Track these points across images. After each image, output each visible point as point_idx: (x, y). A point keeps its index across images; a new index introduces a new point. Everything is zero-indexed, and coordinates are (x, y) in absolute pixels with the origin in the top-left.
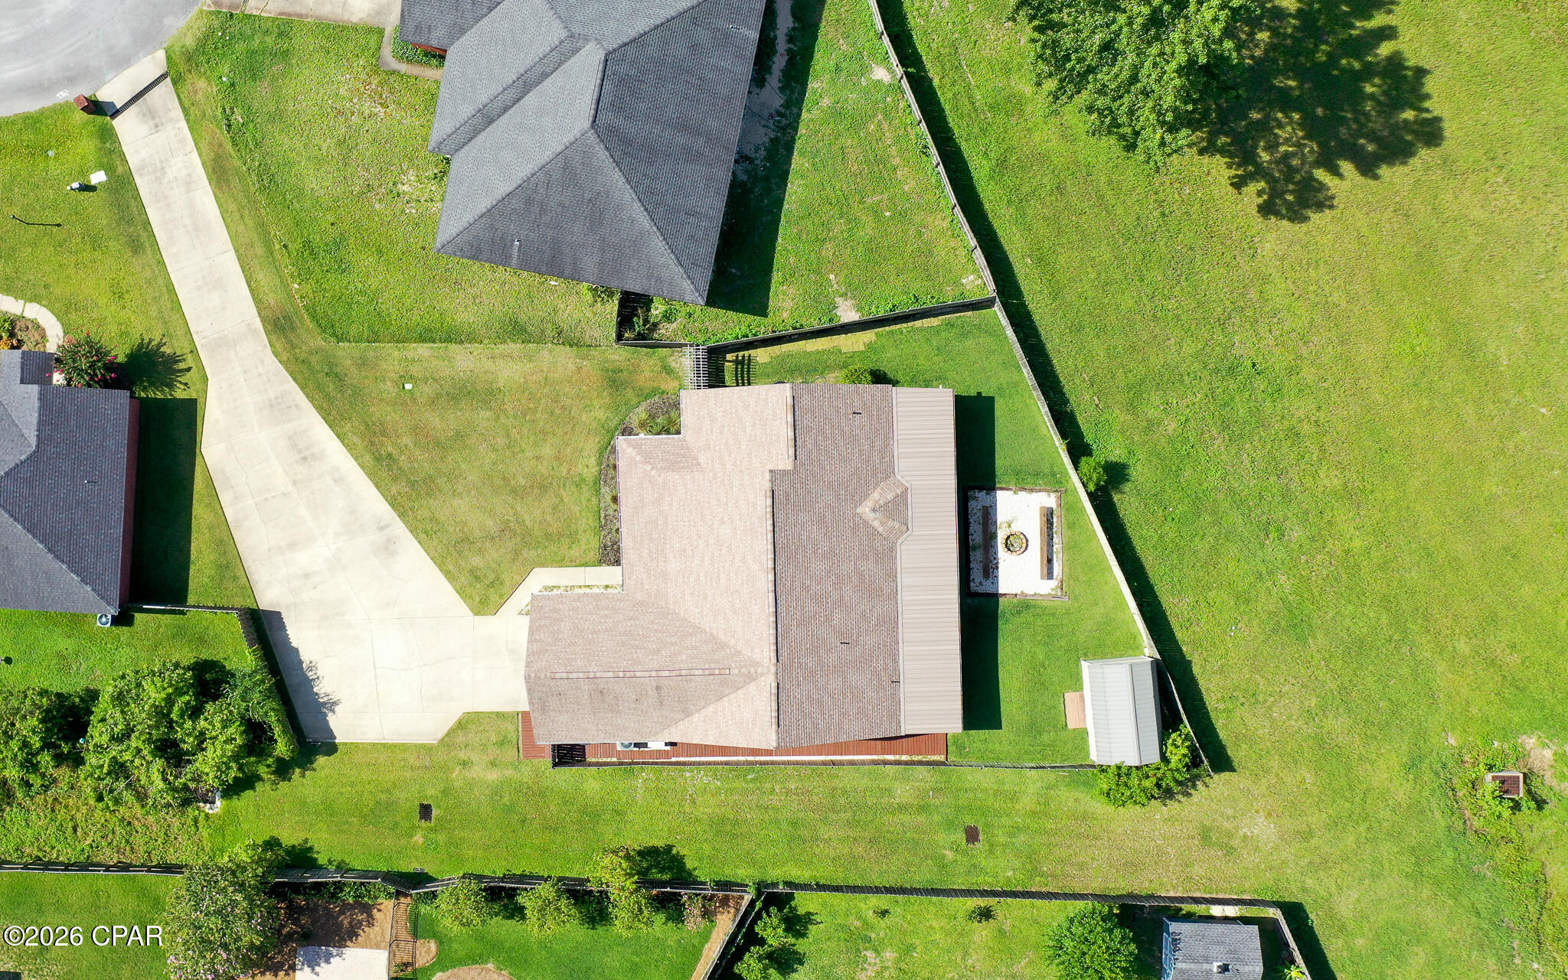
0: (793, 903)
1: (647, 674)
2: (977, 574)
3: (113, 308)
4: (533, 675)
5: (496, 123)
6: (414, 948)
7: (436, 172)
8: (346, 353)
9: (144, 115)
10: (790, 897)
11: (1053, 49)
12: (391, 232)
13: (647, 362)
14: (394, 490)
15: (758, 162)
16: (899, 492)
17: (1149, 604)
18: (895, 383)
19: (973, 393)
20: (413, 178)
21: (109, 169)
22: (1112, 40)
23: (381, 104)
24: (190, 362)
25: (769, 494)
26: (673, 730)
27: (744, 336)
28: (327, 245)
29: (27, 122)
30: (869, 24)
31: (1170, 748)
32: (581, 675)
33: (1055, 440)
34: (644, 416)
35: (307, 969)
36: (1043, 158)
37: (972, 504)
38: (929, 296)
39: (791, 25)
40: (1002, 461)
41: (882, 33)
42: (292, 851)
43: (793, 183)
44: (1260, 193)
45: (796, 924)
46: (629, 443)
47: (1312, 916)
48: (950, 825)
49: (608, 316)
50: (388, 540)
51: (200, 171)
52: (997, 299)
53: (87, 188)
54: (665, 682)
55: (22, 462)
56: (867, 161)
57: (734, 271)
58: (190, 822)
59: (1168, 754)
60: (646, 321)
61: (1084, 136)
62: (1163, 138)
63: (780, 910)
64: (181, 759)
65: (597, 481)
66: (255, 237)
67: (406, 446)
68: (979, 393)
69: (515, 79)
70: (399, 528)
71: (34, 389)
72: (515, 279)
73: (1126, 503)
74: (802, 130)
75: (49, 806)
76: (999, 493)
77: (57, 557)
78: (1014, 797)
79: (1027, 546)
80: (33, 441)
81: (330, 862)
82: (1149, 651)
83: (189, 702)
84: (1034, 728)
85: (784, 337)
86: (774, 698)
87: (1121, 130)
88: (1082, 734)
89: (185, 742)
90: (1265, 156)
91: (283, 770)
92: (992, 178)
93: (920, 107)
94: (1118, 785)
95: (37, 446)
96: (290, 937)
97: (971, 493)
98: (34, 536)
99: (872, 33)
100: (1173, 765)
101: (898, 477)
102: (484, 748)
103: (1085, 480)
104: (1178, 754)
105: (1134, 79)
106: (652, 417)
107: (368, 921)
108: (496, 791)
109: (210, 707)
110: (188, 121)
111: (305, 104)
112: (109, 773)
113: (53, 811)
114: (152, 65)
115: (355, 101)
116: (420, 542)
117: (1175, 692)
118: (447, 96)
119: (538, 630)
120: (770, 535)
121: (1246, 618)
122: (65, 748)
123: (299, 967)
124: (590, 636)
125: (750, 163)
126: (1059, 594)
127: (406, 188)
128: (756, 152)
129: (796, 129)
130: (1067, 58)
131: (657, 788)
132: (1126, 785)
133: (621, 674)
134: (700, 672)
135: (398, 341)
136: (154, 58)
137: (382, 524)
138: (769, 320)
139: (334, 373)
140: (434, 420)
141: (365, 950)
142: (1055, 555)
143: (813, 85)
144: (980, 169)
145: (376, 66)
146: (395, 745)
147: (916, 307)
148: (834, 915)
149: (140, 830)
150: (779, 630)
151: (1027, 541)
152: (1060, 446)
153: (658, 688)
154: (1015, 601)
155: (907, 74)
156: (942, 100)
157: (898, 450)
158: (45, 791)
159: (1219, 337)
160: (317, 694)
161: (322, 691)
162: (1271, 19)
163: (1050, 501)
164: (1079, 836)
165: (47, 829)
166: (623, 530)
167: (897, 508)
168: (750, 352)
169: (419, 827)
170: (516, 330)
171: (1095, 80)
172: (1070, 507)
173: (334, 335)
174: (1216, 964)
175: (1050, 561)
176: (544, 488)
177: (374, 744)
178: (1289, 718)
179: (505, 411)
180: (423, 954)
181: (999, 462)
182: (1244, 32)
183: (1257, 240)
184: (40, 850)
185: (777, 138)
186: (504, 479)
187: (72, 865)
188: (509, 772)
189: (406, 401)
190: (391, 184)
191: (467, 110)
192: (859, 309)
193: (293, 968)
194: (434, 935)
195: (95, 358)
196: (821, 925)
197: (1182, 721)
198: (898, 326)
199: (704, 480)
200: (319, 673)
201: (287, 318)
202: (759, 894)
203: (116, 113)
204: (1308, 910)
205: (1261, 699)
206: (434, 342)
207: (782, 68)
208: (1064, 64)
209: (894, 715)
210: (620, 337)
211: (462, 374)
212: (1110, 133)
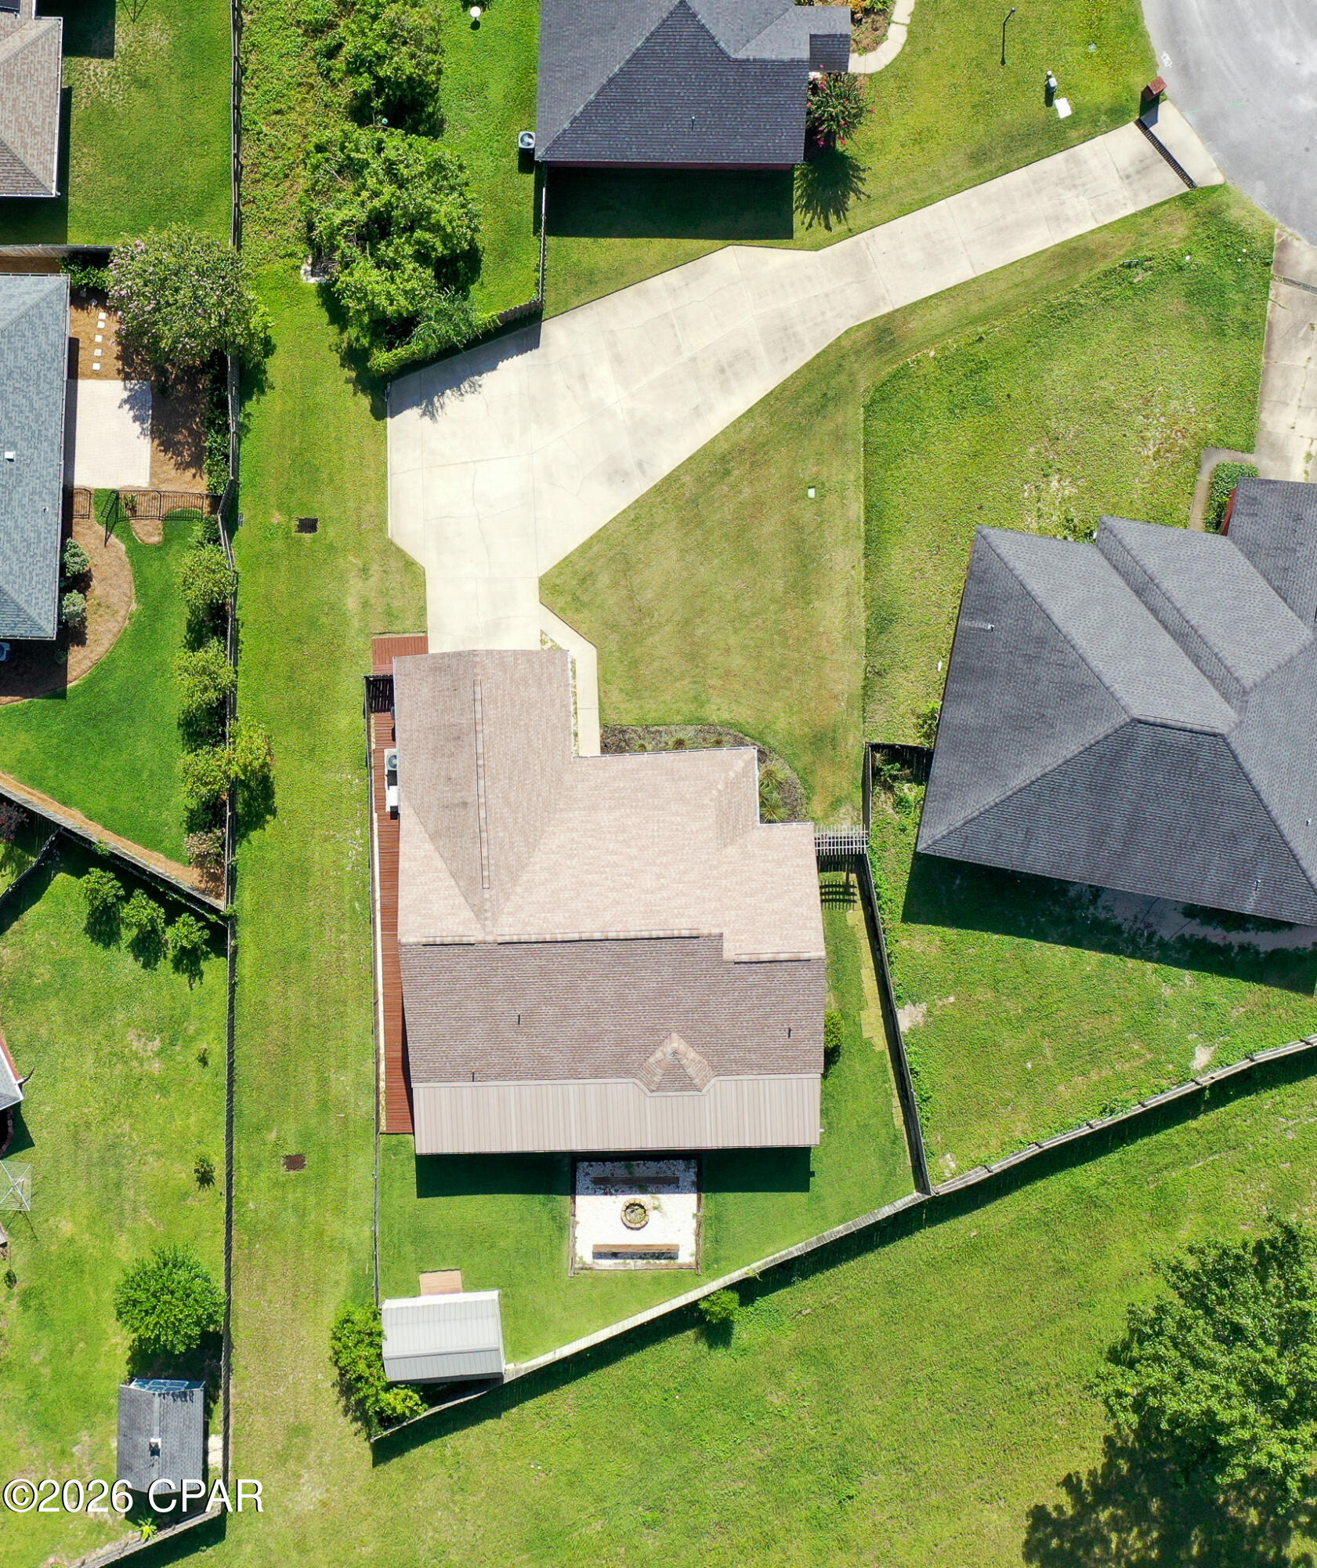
0: (212, 956)
1: (481, 792)
2: (598, 1170)
3: (902, 133)
4: (478, 659)
5: (1137, 600)
6: (152, 518)
7: (1075, 520)
8: (852, 416)
9: (1142, 161)
10: (221, 952)
11: (1234, 1269)
12: (1000, 467)
13: (845, 778)
14: (687, 479)
15: (1091, 910)
16: (697, 1081)
17: (566, 1370)
18: (824, 1076)
19: (813, 1167)
20: (1067, 492)
21: (1073, 121)
22: (1246, 1337)
23: (1158, 451)
24: (838, 229)
25: (695, 933)
26: (414, 819)
27: (878, 894)
28: (983, 390)
29: (1131, 17)
30: (1263, 1043)
31: (403, 1393)
32: (479, 716)
33: (759, 1263)
34: (780, 776)
35: (126, 394)
36: (1099, 1250)
37: (681, 1164)
38: (929, 1115)
39: (1262, 949)
40: (734, 1202)
41: (1252, 1060)
42: (259, 370)
43: (1066, 952)
44: (1059, 1508)
45: (189, 961)
46: (749, 763)
47: (210, 1551)
48: (306, 1137)
49: (900, 732)
50: (627, 474)
51: (1073, 232)
52: (927, 1197)
53: (1050, 95)
54: (472, 812)
55: (716, 43)
56: (1093, 1042)
57: (958, 882)
58: (291, 248)
59: (395, 1390)
60: (895, 778)
61: (1127, 1301)
62: (1127, 1395)
63: (206, 942)
64: (365, 240)
65: (700, 721)
66: (990, 303)
67: (740, 492)
68: (813, 1174)
69: (1192, 623)
70: (640, 487)
71: (804, 53)
72: (944, 619)
73: (684, 1346)
74: (1131, 963)
75: (305, 79)
76: (693, 1197)
77: (603, 88)
78: (339, 1211)
79: (632, 1229)
80: (741, 55)
81: (248, 415)
82: (512, 1370)
83: (435, 250)
84: (419, 1235)
85: (879, 943)
86: (457, 940)
87: (1135, 1345)
88: (414, 1291)
89: (387, 246)
90: (1104, 1516)
91: (354, 357)
92: (1075, 1189)
93: (1161, 1106)
94: (359, 1332)
95: (736, 60)
96: (162, 372)
97: (693, 1163)
98: (628, 62)
99: (1252, 1047)
100: (383, 1395)
101: (714, 1080)
102: (384, 593)
103: (712, 1298)
104: (397, 1402)
105: (1198, 1363)
106: (780, 786)
107: (182, 463)
108: (333, 608)
109: (428, 273)
110: (1135, 215)
111: (1157, 358)
112: (349, 157)
113: (300, 85)
114: (1204, 167)
115: (1162, 420)
116: (624, 511)
117: (466, 1399)
118: (1170, 538)
119: (528, 661)
120: (646, 934)
121: (551, 1482)
122: (377, 103)
123: (128, 386)
124: (522, 723)
125: (1090, 901)
126: (576, 1266)
127: (1055, 484)
128: (1104, 908)
129: (1132, 956)
130: (1224, 1284)
131: (342, 796)
132: (358, 1342)
133: (481, 762)
134: (485, 854)
135: (866, 479)
136: (1214, 170)
137: (645, 465)
138: (898, 924)
139: (826, 402)
140: (771, 525)
141: (149, 460)
142: (621, 1261)
143: (1188, 976)
144: (1087, 1175)
145: (1204, 445)
146: (384, 488)
147: (917, 1099)
148: (200, 1003)
149: (280, 189)
150: (535, 946)
151: (638, 1229)
152: (752, 1268)
153: (465, 804)
154: (567, 1214)
155: (1203, 1089)
156: (1170, 1131)
157: (746, 1082)
158: (321, 74)
159: (884, 1457)
160: (443, 394)
161: (446, 400)
162: (1274, 1527)
163: (686, 1256)
164: (296, 1286)
165: (278, 79)
166: (645, 757)
167: (677, 1079)
168: (860, 902)
169: (291, 518)
170: (881, 621)
171: (1197, 1318)
172: (680, 1279)
173: (873, 402)
174: (159, 1441)
175: (615, 1255)
176: (692, 658)
177: (386, 463)
178: (436, 1530)
179: (783, 610)
180: (146, 528)
181: (730, 1197)
182: (1258, 1493)
183: (1002, 1503)
184: (255, 72)
185: (1122, 933)
186: (702, 610)
187: (239, 113)
188: (356, 623)
189: (793, 490)
190: (1059, 466)
191: (1152, 563)
192: (913, 1031)
193: (127, 377)
194: (167, 540)
195: (842, 122)
196: (188, 989)
197: (432, 1405)
198: (893, 1078)
199: (708, 853)
200: (467, 397)
201: (892, 344)
202: (224, 918)
203: (1143, 126)
204: (217, 1546)
205: (458, 1498)
206: (866, 522)
207: (1209, 938)
208: (1215, 1281)
209: (435, 1075)
210: (876, 747)
211: (828, 557)
212: (1132, 1331)
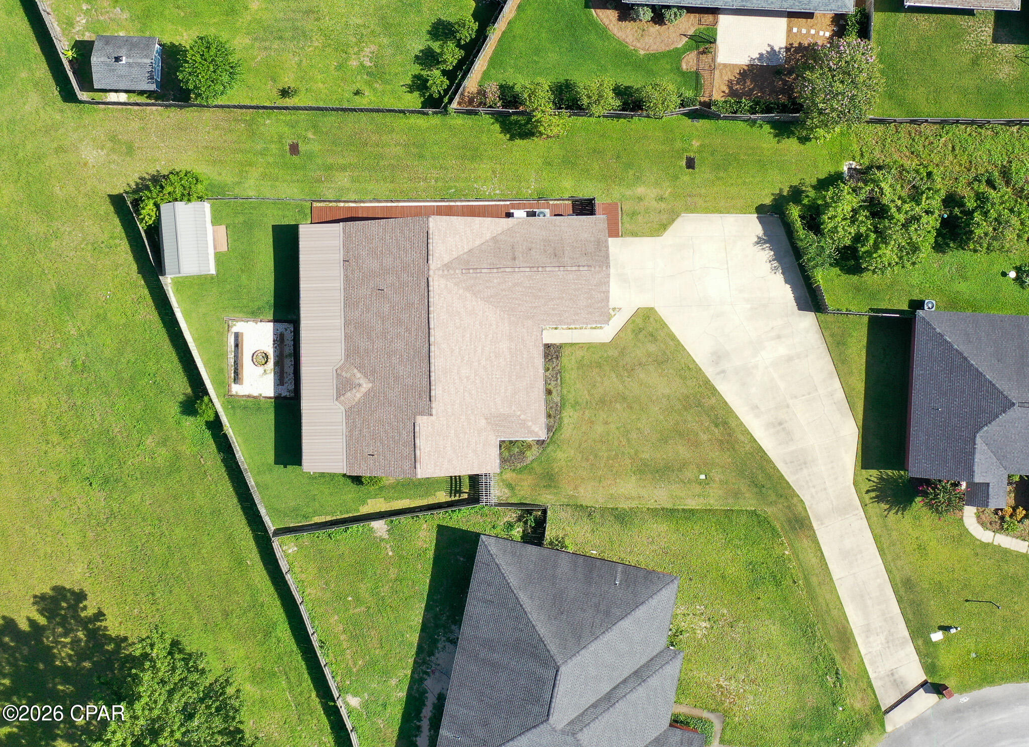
0: (422, 99)
1: (521, 269)
2: (289, 336)
3: (925, 538)
4: (604, 269)
5: (631, 672)
6: (698, 65)
7: (681, 637)
8: (749, 503)
9: (902, 683)
10: (425, 105)
11: (227, 716)
12: (715, 592)
13: (526, 492)
14: (713, 401)
15: (443, 639)
16: (342, 398)
17: (167, 314)
18: (344, 475)
19: (290, 467)
20: (699, 632)
21: (928, 642)
22: (186, 722)
23: (722, 687)
24: (867, 497)
25: (433, 399)
26: (506, 227)
27: (455, 511)
28: (763, 583)
29: (992, 679)
30: (362, 738)
31: (153, 214)
32: (569, 268)
33: (231, 433)
34: (528, 453)
35: (777, 49)
36: (239, 637)
37: (292, 387)
38: (320, 538)
39: (418, 739)
40: (269, 418)
41: (351, 731)
42: (790, 134)
43: (418, 623)
44: (85, 608)
45: (420, 84)
46: (537, 434)
47: (56, 93)
48: (310, 156)
49: (554, 527)
50: (717, 364)
51: (859, 640)
52: (271, 535)
53: (945, 628)
54: (509, 263)
55: (986, 425)
56: (363, 637)
57: (462, 559)
58: (866, 155)
59: (155, 210)
60: (526, 523)
61: (208, 652)
62: (152, 649)
63: (431, 95)
64: (870, 202)
65: (563, 406)
66: (817, 589)
67: (705, 433)
68: (285, 467)
69: (617, 704)
70: (709, 372)
71: (978, 479)
72: (623, 556)
73: (181, 387)
74: (411, 661)
75: (974, 166)
76: (272, 395)
77: (961, 354)
78: (264, 176)
79: (253, 356)
80: (978, 440)
81: (761, 127)
82: (167, 281)
83: (862, 246)
84: (249, 226)
85: (425, 510)
86: (430, 252)
87: (182, 656)
88: (215, 221)
89: (866, 216)
90: (81, 634)
91: (796, 194)
92: (275, 623)
93: (325, 676)
94: (190, 188)
95: (975, 437)
96: (790, 72)
97: (292, 395)
98: (977, 370)
99: (360, 731)
100: (152, 202)
101: (343, 408)
102: (647, 211)
103: (210, 405)
104: (148, 210)
105: (171, 693)
106: (522, 453)
107: (732, 84)
108: (638, 179)
109: (848, 242)
110: (868, 678)
111: (780, 688)
112: (923, 192)
113: (970, 162)
114: (897, 720)
115: (742, 690)
116: (694, 361)
117: (149, 253)
118: (669, 693)
119: (603, 300)
120: (432, 369)
121: (100, 304)
122: (957, 211)
123: (782, 50)
124: (564, 295)
125: (449, 637)
126: (230, 322)
127: (704, 625)
128: (445, 646)
129: (415, 662)
130: (218, 709)
131: (520, 182)
132: (184, 187)
133: (540, 269)
134: (483, 271)
135: (710, 510)
136: (895, 726)
137: (722, 375)
138: (437, 522)
139: (758, 487)
140: (683, 451)
141: (735, 63)
142: (233, 349)
143: (402, 694)
144: (283, 631)
145: (725, 716)
146: (713, 212)
147: (330, 531)
148: (393, 92)
149: (904, 148)
150: (426, 301)
151: (253, 360)
152: (229, 429)
153: (514, 259)
154: (261, 317)
155: (334, 701)
156: (310, 681)
157: (342, 428)
158: (977, 176)
159: (115, 506)
160: (771, 250)
161: (767, 252)
162: (74, 733)
163: (236, 389)
164: (218, 149)
165: (975, 148)
166: (542, 371)
167: (344, 386)
168: (450, 500)
169: (695, 152)
170: (622, 517)
171: (198, 693)
172: (221, 384)
173: (758, 516)
174: (124, 62)
175: (237, 346)
176: (602, 402)
177: (728, 213)
178: (70, 233)
179: (631, 458)
180: (691, 60)
181: (271, 416)
182: (94, 725)
183: (87, 574)
184: (980, 134)
185: (429, 656)
186: (631, 408)
187: (954, 123)
188: (629, 193)
189: (705, 466)
190: (715, 628)
191: (654, 681)
192: (371, 530)
193: (788, 49)
194: (683, 74)
195: (933, 502)
196: (402, 84)
197: (146, 232)
198: (343, 516)
199: (482, 408)
200: (769, 265)
201: (793, 529)
202: (445, 107)
203: (923, 685)
204: (59, 97)
205: (90, 247)
206: (683, 510)
207: (425, 707)
208: (220, 704)
209: (347, 237)
210: (545, 512)
211: (663, 486)
212: (190, 655)
